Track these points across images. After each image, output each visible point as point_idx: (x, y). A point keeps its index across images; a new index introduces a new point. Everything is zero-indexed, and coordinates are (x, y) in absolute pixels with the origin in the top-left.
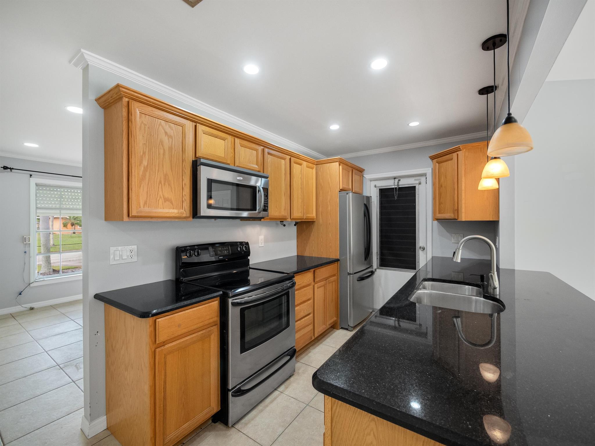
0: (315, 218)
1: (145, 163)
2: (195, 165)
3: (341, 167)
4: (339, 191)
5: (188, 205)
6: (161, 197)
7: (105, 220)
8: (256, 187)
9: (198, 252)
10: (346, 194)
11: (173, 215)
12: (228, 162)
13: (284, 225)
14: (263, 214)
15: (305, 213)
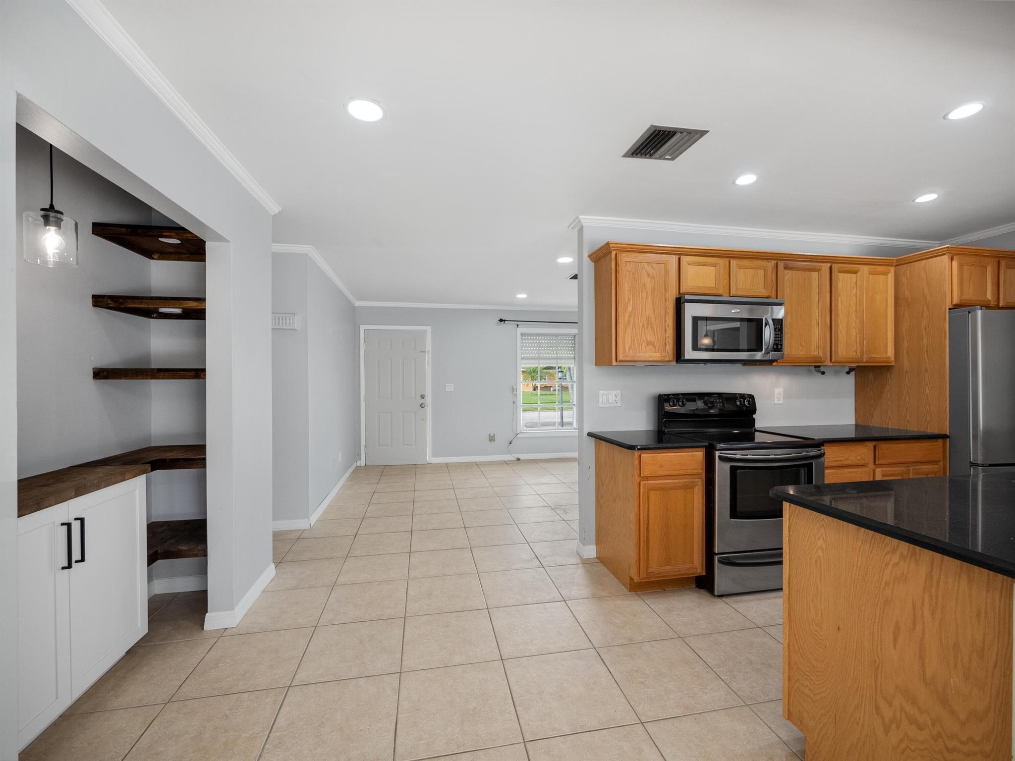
0: (893, 359)
1: (630, 309)
2: (679, 304)
3: (955, 263)
4: (950, 309)
5: (671, 347)
6: (643, 341)
7: (596, 365)
8: (762, 319)
9: (683, 402)
10: (967, 313)
11: (656, 359)
12: (721, 292)
13: (823, 373)
14: (772, 355)
15: (866, 351)
